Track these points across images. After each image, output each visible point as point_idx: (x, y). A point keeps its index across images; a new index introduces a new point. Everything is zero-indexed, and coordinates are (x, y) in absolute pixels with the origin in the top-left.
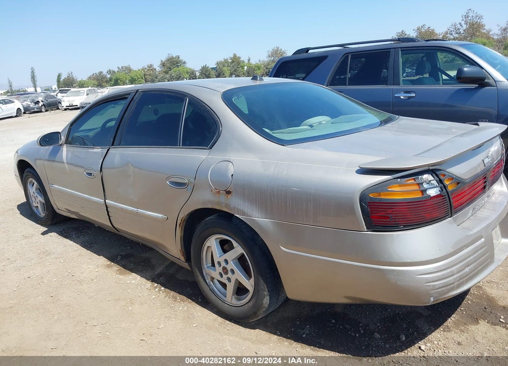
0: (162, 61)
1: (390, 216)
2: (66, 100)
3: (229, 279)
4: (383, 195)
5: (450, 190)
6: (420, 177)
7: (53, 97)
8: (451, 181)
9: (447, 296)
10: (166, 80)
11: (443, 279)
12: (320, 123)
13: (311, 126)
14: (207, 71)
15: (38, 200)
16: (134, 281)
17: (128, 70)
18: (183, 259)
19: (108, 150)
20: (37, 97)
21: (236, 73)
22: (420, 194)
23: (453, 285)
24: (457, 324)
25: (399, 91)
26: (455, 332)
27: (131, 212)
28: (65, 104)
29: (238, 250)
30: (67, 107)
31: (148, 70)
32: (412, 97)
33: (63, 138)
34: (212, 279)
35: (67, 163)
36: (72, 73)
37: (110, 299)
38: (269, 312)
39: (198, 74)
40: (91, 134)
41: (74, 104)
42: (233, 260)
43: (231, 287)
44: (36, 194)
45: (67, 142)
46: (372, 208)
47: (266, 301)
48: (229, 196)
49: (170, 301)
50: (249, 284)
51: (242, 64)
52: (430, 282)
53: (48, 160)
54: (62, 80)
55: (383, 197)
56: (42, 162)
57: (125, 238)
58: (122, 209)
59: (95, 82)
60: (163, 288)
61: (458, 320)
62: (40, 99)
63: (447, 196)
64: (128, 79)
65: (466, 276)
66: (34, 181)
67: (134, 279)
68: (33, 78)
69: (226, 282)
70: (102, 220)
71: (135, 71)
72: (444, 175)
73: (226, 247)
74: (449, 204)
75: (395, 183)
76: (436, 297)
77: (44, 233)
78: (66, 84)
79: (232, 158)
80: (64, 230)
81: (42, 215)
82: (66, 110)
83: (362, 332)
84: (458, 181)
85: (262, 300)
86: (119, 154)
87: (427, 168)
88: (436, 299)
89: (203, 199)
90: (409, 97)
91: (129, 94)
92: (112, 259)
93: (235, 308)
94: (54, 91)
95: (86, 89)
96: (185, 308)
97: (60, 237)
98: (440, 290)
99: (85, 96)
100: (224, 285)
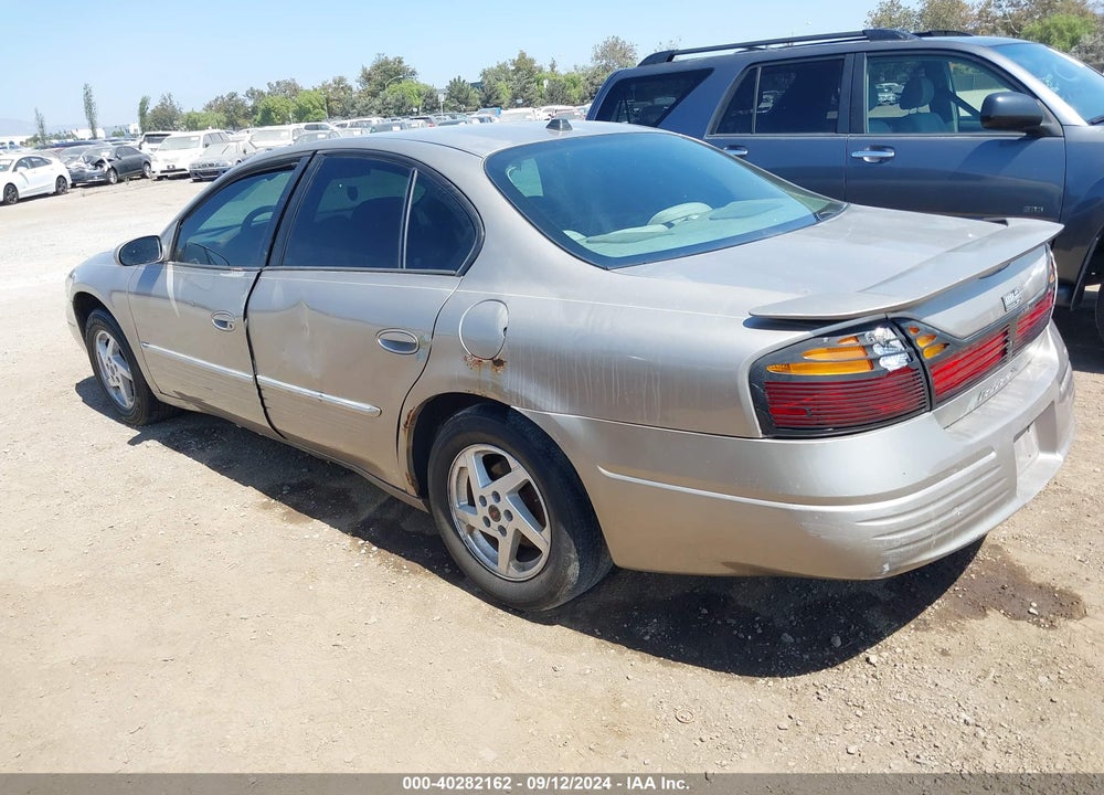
0: (364, 70)
1: (807, 408)
2: (162, 157)
3: (503, 530)
4: (796, 369)
5: (928, 358)
6: (868, 333)
7: (132, 151)
8: (931, 342)
9: (916, 561)
10: (374, 112)
11: (909, 529)
12: (687, 219)
13: (669, 225)
14: (461, 91)
15: (118, 374)
16: (317, 536)
17: (292, 89)
18: (412, 491)
19: (259, 275)
20: (98, 151)
21: (525, 95)
22: (868, 366)
23: (929, 541)
24: (942, 617)
25: (860, 146)
26: (938, 632)
27: (309, 400)
28: (158, 167)
29: (519, 474)
30: (162, 172)
31: (336, 89)
32: (887, 159)
33: (166, 248)
34: (471, 529)
35: (176, 300)
36: (170, 96)
37: (270, 570)
38: (578, 593)
39: (442, 98)
40: (222, 239)
41: (177, 168)
42: (508, 494)
43: (506, 545)
44: (114, 362)
45: (174, 257)
46: (773, 393)
47: (574, 570)
48: (500, 370)
49: (388, 572)
50: (541, 539)
51: (537, 75)
52: (883, 535)
53: (137, 294)
54: (149, 111)
55: (793, 373)
56: (124, 296)
57: (298, 451)
58: (290, 394)
59: (222, 117)
60: (375, 548)
61: (947, 610)
62: (105, 155)
63: (921, 371)
64: (291, 109)
65: (956, 523)
66: (108, 335)
67: (318, 532)
68: (89, 106)
69: (497, 535)
70: (250, 414)
71: (308, 92)
72: (917, 330)
73: (496, 468)
74: (926, 386)
75: (819, 346)
76: (894, 564)
77: (133, 442)
78: (160, 122)
79: (505, 295)
80: (172, 434)
81: (129, 404)
82: (160, 178)
83: (760, 631)
84: (945, 341)
85: (566, 568)
86: (281, 283)
87: (883, 316)
88: (895, 566)
89: (450, 375)
90: (882, 158)
91: (298, 159)
92: (272, 491)
93: (514, 585)
94: (134, 136)
95: (202, 133)
96: (419, 586)
97: (165, 449)
98: (902, 550)
99: (201, 150)
100: (494, 542)
